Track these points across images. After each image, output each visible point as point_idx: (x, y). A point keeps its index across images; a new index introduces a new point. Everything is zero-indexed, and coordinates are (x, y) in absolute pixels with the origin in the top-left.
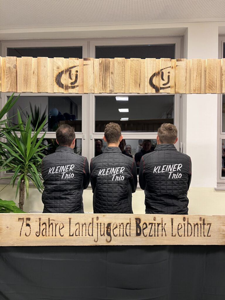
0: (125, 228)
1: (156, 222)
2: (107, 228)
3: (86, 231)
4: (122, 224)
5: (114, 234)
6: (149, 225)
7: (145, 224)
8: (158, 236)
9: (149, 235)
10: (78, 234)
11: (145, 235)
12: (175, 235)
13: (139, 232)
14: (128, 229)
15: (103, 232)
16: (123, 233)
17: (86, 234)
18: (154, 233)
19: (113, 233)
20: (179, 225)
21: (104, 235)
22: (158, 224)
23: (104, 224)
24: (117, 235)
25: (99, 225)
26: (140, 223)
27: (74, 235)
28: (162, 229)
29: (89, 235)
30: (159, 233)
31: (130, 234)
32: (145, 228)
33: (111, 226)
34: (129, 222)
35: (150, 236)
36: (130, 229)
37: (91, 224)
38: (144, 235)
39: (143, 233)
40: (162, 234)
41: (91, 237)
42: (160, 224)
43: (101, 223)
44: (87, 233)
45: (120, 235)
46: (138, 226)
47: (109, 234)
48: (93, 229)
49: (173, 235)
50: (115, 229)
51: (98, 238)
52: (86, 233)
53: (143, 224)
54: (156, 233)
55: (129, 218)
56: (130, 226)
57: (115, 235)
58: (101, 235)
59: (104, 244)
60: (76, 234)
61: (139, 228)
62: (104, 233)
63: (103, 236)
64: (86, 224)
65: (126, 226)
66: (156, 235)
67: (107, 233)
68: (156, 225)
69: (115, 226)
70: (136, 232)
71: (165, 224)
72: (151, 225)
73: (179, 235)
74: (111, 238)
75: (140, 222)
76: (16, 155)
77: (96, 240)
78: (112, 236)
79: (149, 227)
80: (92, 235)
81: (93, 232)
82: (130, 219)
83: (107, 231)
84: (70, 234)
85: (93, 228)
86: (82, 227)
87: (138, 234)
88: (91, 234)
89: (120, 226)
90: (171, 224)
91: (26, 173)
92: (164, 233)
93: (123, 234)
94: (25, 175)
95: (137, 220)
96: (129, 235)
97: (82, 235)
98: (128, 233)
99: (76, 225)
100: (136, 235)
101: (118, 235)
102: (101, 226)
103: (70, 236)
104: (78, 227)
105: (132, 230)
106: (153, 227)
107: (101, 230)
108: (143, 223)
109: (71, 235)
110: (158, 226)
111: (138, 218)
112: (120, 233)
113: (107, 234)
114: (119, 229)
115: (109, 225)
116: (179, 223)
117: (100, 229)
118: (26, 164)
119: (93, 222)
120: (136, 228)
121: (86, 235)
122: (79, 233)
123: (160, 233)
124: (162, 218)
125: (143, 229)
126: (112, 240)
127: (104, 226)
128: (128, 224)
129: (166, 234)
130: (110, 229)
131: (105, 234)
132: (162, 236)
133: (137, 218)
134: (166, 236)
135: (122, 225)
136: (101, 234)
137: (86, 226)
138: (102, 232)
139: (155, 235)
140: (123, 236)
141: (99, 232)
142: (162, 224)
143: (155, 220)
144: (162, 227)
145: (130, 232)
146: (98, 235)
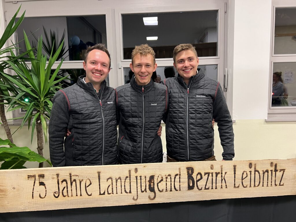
0: (173, 180)
1: (214, 171)
2: (150, 181)
3: (121, 187)
4: (169, 175)
5: (158, 189)
6: (205, 175)
7: (199, 175)
8: (216, 188)
9: (205, 187)
10: (112, 192)
11: (200, 188)
12: (239, 186)
13: (191, 185)
14: (177, 182)
15: (144, 188)
16: (171, 187)
17: (121, 191)
18: (211, 184)
19: (158, 187)
20: (243, 174)
22: (216, 173)
23: (145, 177)
24: (163, 190)
25: (139, 178)
26: (192, 174)
27: (106, 193)
28: (222, 180)
29: (126, 192)
30: (217, 184)
31: (180, 188)
32: (199, 180)
33: (155, 180)
34: (178, 173)
35: (205, 189)
36: (180, 182)
37: (127, 179)
38: (198, 188)
39: (197, 186)
40: (222, 186)
41: (129, 194)
42: (219, 173)
43: (141, 177)
44: (123, 190)
45: (166, 189)
46: (190, 177)
47: (152, 190)
48: (131, 184)
49: (236, 186)
50: (160, 182)
51: (137, 195)
52: (121, 189)
53: (197, 175)
54: (214, 185)
55: (178, 168)
56: (180, 178)
57: (161, 189)
58: (142, 192)
59: (146, 202)
60: (108, 192)
61: (191, 180)
62: (146, 188)
63: (145, 192)
64: (122, 179)
65: (175, 178)
66: (214, 187)
67: (149, 188)
68: (214, 175)
69: (160, 179)
70: (187, 185)
71: (226, 173)
72: (207, 175)
73: (243, 186)
74: (155, 194)
75: (193, 172)
76: (28, 90)
77: (136, 198)
78: (156, 191)
79: (205, 177)
80: (130, 192)
81: (130, 188)
82: (180, 169)
83: (150, 185)
84: (100, 193)
86: (116, 183)
87: (190, 188)
88: (128, 191)
89: (167, 178)
90: (233, 173)
91: (42, 112)
92: (224, 184)
93: (171, 189)
94: (41, 114)
95: (189, 170)
96: (178, 189)
97: (117, 193)
98: (177, 187)
99: (107, 180)
100: (187, 189)
101: (165, 190)
102: (141, 179)
103: (100, 194)
104: (111, 183)
105: (182, 182)
106: (209, 177)
107: (142, 184)
108: (197, 173)
109: (102, 193)
110: (216, 176)
111: (191, 168)
113: (149, 190)
114: (165, 182)
115: (152, 177)
116: (244, 170)
117: (140, 184)
118: (42, 100)
119: (130, 176)
120: (187, 180)
121: (122, 193)
122: (113, 190)
123: (219, 184)
124: (222, 166)
125: (197, 181)
126: (156, 197)
127: (146, 179)
128: (177, 175)
129: (226, 185)
130: (154, 183)
131: (148, 189)
132: (222, 188)
133: (189, 167)
134: (226, 187)
135: (169, 177)
137: (121, 181)
138: (142, 188)
139: (212, 187)
140: (171, 191)
141: (139, 188)
142: (222, 173)
143: (212, 168)
144: (222, 176)
145: (180, 186)
146: (137, 192)
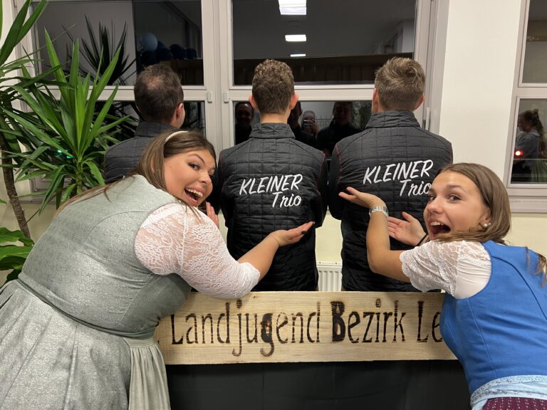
1: (382, 310)
2: (264, 324)
3: (212, 332)
4: (299, 314)
5: (279, 337)
6: (364, 316)
7: (354, 316)
8: (384, 341)
9: (364, 339)
10: (194, 340)
11: (355, 340)
12: (426, 339)
13: (339, 332)
14: (314, 327)
16: (302, 335)
17: (212, 338)
18: (376, 334)
19: (278, 335)
21: (256, 341)
23: (256, 316)
24: (287, 340)
28: (396, 326)
29: (220, 340)
30: (387, 334)
31: (318, 338)
32: (354, 325)
33: (273, 321)
34: (316, 311)
35: (365, 341)
36: (318, 327)
37: (223, 318)
38: (351, 339)
39: (350, 335)
40: (395, 337)
41: (226, 345)
42: (391, 314)
43: (247, 315)
44: (215, 337)
45: (293, 339)
46: (337, 319)
47: (267, 339)
48: (230, 327)
49: (422, 338)
50: (281, 326)
51: (241, 347)
52: (212, 336)
53: (350, 316)
54: (381, 334)
55: (316, 301)
56: (318, 320)
58: (250, 341)
59: (256, 360)
60: (188, 339)
61: (340, 324)
62: (256, 336)
63: (254, 342)
64: (213, 317)
65: (309, 319)
66: (381, 339)
67: (262, 336)
68: (382, 317)
69: (281, 321)
70: (331, 333)
71: (403, 314)
73: (435, 339)
74: (273, 346)
75: (342, 310)
76: (53, 142)
77: (237, 352)
80: (228, 341)
82: (318, 304)
83: (263, 331)
85: (228, 325)
86: (203, 324)
87: (337, 338)
88: (224, 339)
89: (294, 319)
90: (417, 314)
92: (399, 334)
93: (302, 338)
95: (336, 306)
96: (315, 339)
97: (204, 342)
98: (313, 336)
99: (187, 319)
100: (331, 339)
101: (290, 340)
102: (247, 319)
103: (174, 342)
104: (194, 324)
105: (322, 328)
107: (249, 329)
108: (350, 312)
109: (177, 340)
110: (386, 319)
112: (293, 335)
113: (263, 339)
114: (292, 327)
115: (268, 317)
116: (436, 312)
117: (246, 328)
118: (79, 161)
119: (228, 312)
120: (332, 324)
121: (212, 342)
122: (196, 336)
123: (390, 334)
125: (350, 327)
126: (275, 350)
127: (256, 320)
128: (313, 314)
129: (403, 337)
130: (271, 327)
131: (259, 338)
132: (395, 340)
133: (336, 301)
134: (403, 340)
135: (299, 318)
136: (248, 337)
137: (212, 322)
138: (250, 335)
139: (377, 338)
140: (302, 342)
141: (244, 334)
142: (396, 315)
143: (378, 305)
146: (240, 341)
